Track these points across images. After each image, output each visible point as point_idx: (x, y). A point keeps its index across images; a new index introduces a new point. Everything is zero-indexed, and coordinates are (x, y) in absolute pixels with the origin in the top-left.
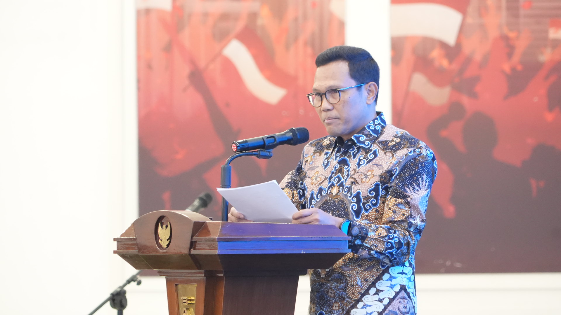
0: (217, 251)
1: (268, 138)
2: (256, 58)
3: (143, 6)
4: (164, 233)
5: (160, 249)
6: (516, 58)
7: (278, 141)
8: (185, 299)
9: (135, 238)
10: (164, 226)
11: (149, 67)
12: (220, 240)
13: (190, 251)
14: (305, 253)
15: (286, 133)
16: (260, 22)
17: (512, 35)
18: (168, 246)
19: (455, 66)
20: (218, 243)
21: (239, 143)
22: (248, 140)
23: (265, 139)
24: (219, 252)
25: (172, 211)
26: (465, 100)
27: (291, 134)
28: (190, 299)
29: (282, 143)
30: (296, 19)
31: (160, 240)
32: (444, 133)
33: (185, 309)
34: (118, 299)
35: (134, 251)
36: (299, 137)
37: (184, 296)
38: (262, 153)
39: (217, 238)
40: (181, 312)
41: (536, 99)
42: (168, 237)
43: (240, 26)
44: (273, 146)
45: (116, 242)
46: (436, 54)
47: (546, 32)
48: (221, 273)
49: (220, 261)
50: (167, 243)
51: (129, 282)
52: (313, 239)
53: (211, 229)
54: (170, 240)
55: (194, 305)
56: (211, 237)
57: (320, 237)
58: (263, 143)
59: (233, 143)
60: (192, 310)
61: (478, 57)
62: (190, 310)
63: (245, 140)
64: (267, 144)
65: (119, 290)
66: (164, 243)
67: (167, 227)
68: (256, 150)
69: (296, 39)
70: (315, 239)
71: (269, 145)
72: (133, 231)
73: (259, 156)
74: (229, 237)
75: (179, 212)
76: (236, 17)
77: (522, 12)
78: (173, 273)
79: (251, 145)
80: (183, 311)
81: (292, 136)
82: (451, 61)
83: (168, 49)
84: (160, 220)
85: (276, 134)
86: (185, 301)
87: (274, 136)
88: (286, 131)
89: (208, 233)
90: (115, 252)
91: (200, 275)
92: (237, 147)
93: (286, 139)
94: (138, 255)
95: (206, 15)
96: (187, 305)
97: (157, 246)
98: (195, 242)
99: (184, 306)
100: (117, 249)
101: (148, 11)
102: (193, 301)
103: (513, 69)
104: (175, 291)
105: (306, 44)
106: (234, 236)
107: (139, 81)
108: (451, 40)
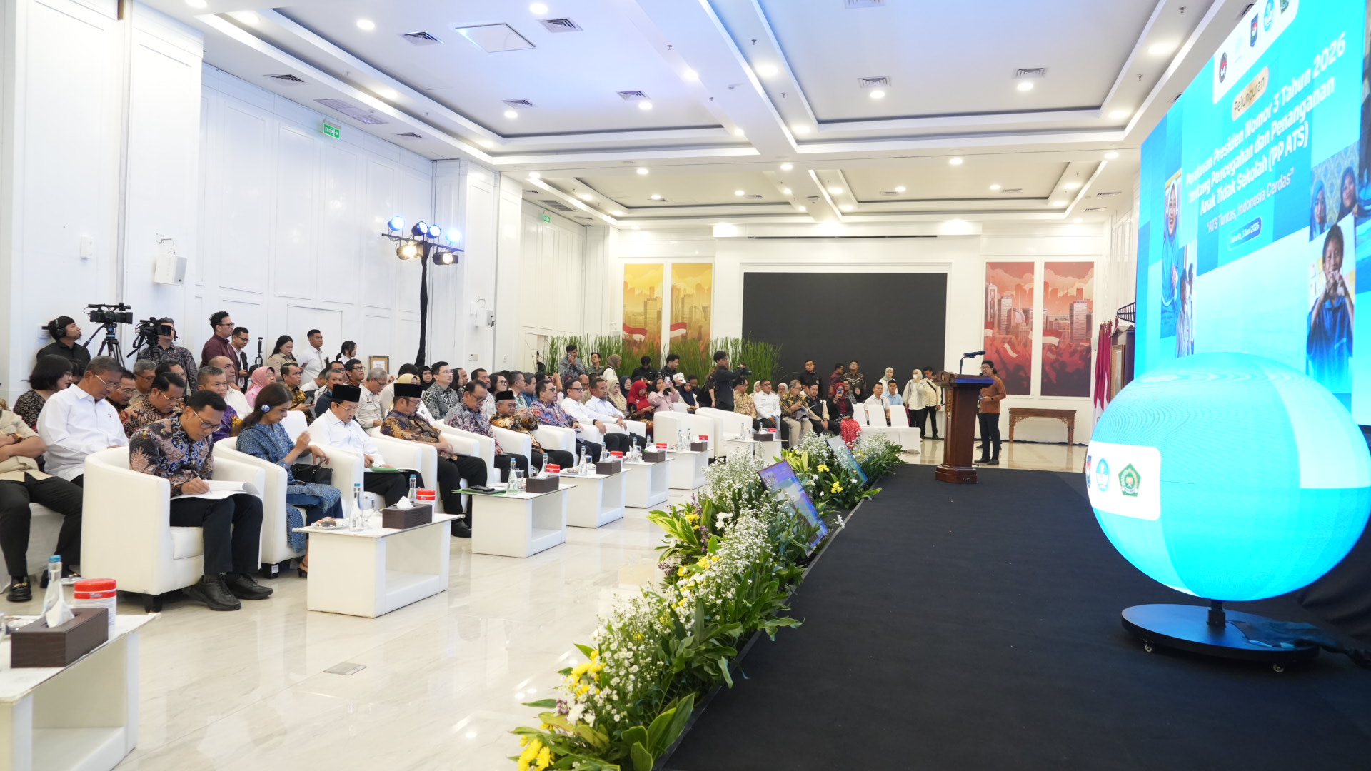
108: (1056, 344)
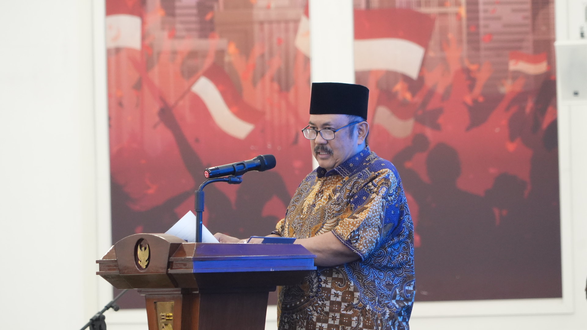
0: (193, 270)
1: (238, 165)
2: (224, 94)
3: (113, 45)
4: (143, 255)
5: (140, 269)
6: (477, 90)
7: (247, 167)
8: (163, 316)
9: (116, 259)
10: (143, 248)
11: (120, 104)
12: (195, 260)
13: (167, 271)
14: (273, 270)
15: (254, 160)
16: (227, 59)
17: (473, 67)
18: (147, 266)
19: (418, 100)
20: (193, 262)
21: (211, 170)
22: (220, 167)
23: (235, 166)
24: (195, 270)
25: (150, 234)
26: (429, 132)
27: (259, 161)
28: (168, 315)
29: (250, 169)
30: (262, 56)
31: (139, 261)
32: (408, 165)
33: (163, 325)
34: (97, 324)
35: (115, 272)
36: (266, 164)
37: (162, 313)
38: (232, 179)
39: (193, 258)
40: (160, 327)
41: (497, 130)
42: (147, 258)
43: (208, 63)
44: (242, 173)
45: (98, 264)
46: (399, 87)
47: (507, 64)
48: (196, 290)
49: (195, 279)
50: (146, 263)
51: (107, 308)
52: (281, 258)
53: (186, 250)
54: (149, 261)
55: (172, 321)
56: (187, 257)
57: (287, 256)
58: (233, 170)
59: (206, 170)
60: (170, 326)
61: (440, 90)
62: (169, 325)
63: (216, 167)
64: (236, 170)
65: (98, 315)
66: (143, 264)
67: (145, 249)
68: (227, 176)
69: (263, 75)
70: (284, 258)
71: (239, 171)
72: (114, 254)
73: (230, 182)
74: (203, 257)
75: (156, 235)
76: (204, 55)
77: (483, 45)
78: (152, 291)
79: (223, 172)
80: (162, 327)
81: (260, 163)
82: (414, 95)
83: (138, 86)
84: (140, 242)
85: (245, 161)
86: (163, 317)
87: (244, 163)
88: (254, 158)
89: (184, 253)
90: (97, 273)
91: (177, 292)
92: (209, 174)
93: (255, 166)
94: (119, 275)
95: (174, 53)
96: (165, 321)
97: (136, 266)
98: (172, 262)
99: (163, 322)
100: (100, 271)
101: (118, 50)
102: (171, 317)
103: (475, 101)
104: (154, 309)
105: (272, 80)
106: (208, 256)
107: (110, 119)
108: (414, 73)
